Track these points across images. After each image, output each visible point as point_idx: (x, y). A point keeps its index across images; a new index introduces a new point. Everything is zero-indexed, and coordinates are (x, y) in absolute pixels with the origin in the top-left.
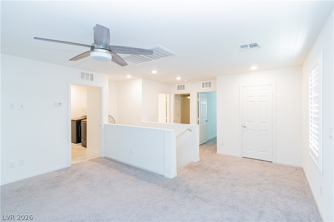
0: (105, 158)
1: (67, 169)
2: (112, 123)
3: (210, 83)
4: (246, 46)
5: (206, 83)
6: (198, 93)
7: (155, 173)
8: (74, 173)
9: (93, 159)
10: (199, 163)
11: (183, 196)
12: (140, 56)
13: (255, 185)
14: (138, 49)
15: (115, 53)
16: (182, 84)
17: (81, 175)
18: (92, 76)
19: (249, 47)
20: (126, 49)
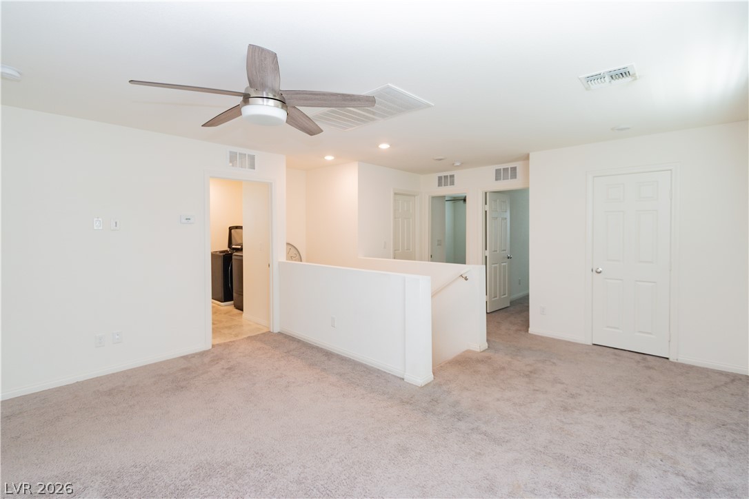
0: (280, 333)
1: (202, 354)
2: (295, 260)
3: (514, 169)
4: (599, 77)
5: (504, 169)
6: (486, 193)
7: (385, 372)
8: (217, 363)
9: (255, 336)
10: (487, 354)
11: (446, 427)
12: (350, 111)
13: (622, 412)
14: (343, 95)
15: (294, 107)
16: (448, 174)
17: (229, 369)
18: (252, 158)
19: (608, 79)
20: (317, 97)
